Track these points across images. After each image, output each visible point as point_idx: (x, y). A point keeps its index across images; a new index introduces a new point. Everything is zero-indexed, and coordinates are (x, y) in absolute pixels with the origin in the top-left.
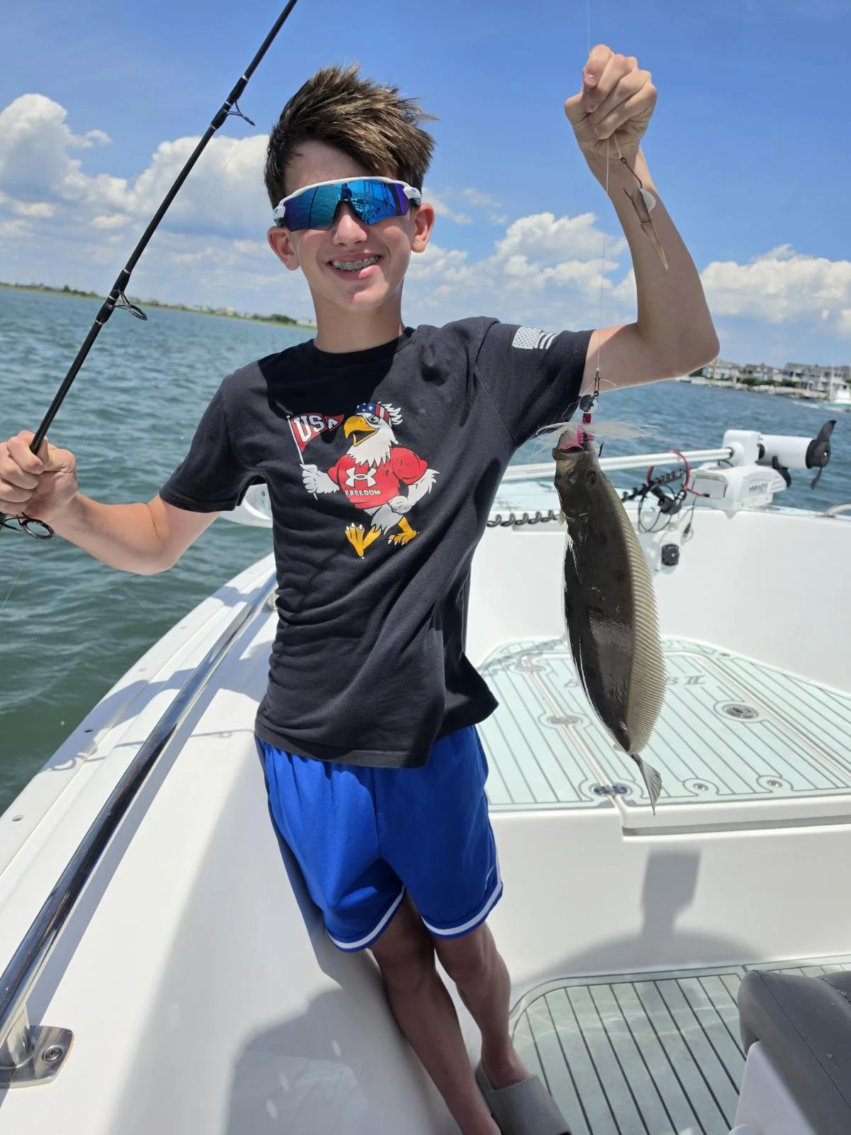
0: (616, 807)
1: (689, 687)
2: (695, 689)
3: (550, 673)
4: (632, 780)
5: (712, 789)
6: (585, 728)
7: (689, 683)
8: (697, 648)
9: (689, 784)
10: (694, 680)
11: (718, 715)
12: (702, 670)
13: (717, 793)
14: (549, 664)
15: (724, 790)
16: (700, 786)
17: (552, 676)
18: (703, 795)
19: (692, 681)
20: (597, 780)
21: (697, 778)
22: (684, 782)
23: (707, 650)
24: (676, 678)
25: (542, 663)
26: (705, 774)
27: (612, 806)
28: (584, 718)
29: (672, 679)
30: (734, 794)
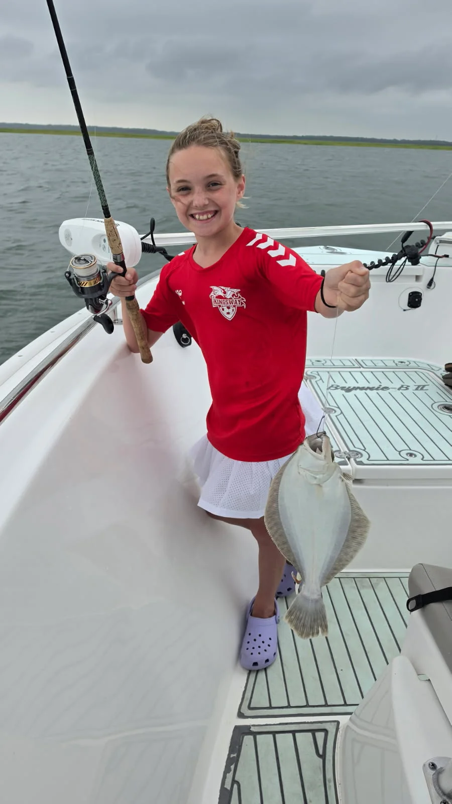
0: (349, 465)
1: (416, 392)
2: (420, 393)
3: (319, 380)
4: (364, 449)
5: (419, 456)
6: (336, 416)
7: (417, 389)
8: (429, 367)
9: (404, 454)
10: (420, 388)
11: (433, 411)
12: (427, 380)
13: (422, 459)
14: (319, 375)
15: (427, 457)
16: (411, 455)
17: (320, 383)
18: (412, 460)
19: (419, 389)
20: (339, 448)
21: (410, 450)
22: (400, 452)
23: (433, 368)
24: (408, 386)
25: (315, 374)
26: (415, 447)
27: (347, 464)
28: (337, 410)
29: (405, 386)
30: (434, 460)
